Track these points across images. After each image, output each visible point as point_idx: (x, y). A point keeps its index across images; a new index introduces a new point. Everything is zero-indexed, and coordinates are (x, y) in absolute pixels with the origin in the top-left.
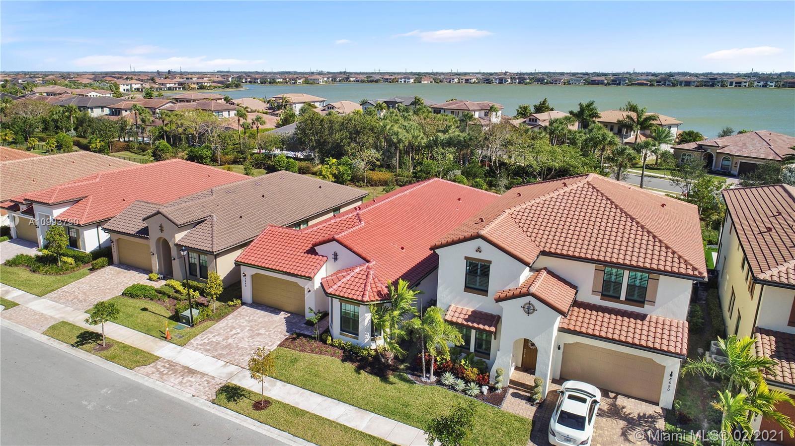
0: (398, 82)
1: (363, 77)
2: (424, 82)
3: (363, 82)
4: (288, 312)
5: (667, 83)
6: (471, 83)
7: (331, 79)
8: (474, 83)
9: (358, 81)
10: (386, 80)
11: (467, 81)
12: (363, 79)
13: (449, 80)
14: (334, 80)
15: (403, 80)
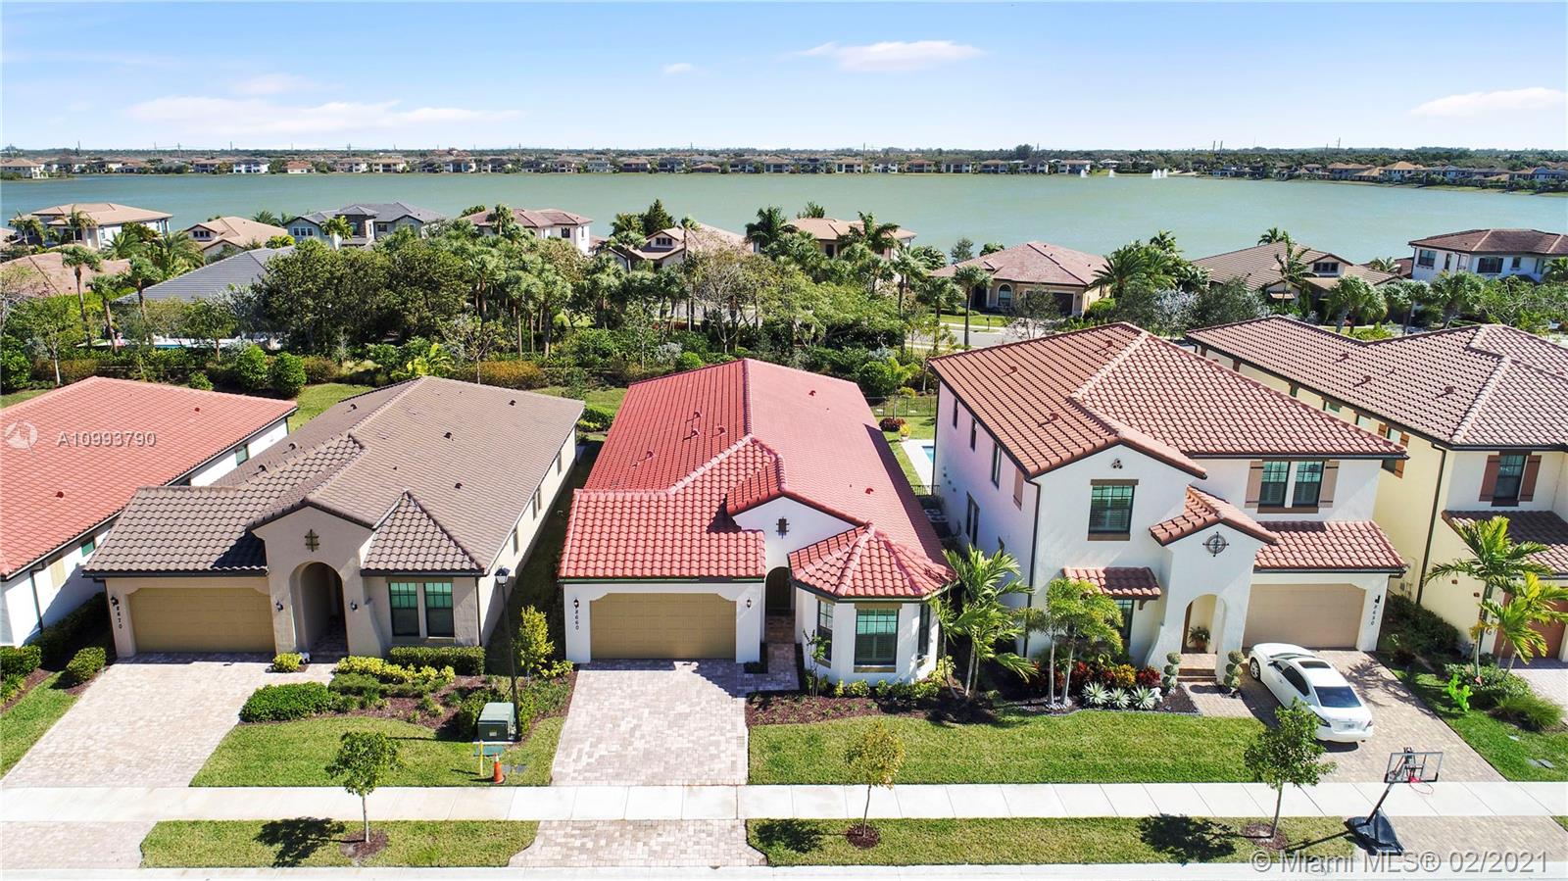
0: (232, 171)
1: (142, 162)
2: (295, 171)
3: (145, 173)
4: (691, 660)
5: (747, 167)
6: (396, 171)
7: (55, 166)
8: (403, 172)
9: (132, 171)
10: (203, 168)
11: (387, 168)
12: (143, 165)
13: (347, 166)
14: (66, 168)
15: (243, 166)
